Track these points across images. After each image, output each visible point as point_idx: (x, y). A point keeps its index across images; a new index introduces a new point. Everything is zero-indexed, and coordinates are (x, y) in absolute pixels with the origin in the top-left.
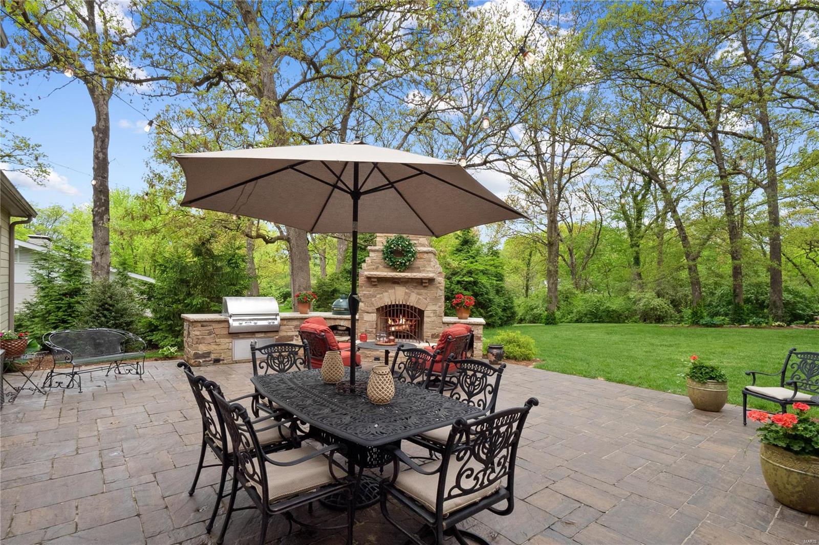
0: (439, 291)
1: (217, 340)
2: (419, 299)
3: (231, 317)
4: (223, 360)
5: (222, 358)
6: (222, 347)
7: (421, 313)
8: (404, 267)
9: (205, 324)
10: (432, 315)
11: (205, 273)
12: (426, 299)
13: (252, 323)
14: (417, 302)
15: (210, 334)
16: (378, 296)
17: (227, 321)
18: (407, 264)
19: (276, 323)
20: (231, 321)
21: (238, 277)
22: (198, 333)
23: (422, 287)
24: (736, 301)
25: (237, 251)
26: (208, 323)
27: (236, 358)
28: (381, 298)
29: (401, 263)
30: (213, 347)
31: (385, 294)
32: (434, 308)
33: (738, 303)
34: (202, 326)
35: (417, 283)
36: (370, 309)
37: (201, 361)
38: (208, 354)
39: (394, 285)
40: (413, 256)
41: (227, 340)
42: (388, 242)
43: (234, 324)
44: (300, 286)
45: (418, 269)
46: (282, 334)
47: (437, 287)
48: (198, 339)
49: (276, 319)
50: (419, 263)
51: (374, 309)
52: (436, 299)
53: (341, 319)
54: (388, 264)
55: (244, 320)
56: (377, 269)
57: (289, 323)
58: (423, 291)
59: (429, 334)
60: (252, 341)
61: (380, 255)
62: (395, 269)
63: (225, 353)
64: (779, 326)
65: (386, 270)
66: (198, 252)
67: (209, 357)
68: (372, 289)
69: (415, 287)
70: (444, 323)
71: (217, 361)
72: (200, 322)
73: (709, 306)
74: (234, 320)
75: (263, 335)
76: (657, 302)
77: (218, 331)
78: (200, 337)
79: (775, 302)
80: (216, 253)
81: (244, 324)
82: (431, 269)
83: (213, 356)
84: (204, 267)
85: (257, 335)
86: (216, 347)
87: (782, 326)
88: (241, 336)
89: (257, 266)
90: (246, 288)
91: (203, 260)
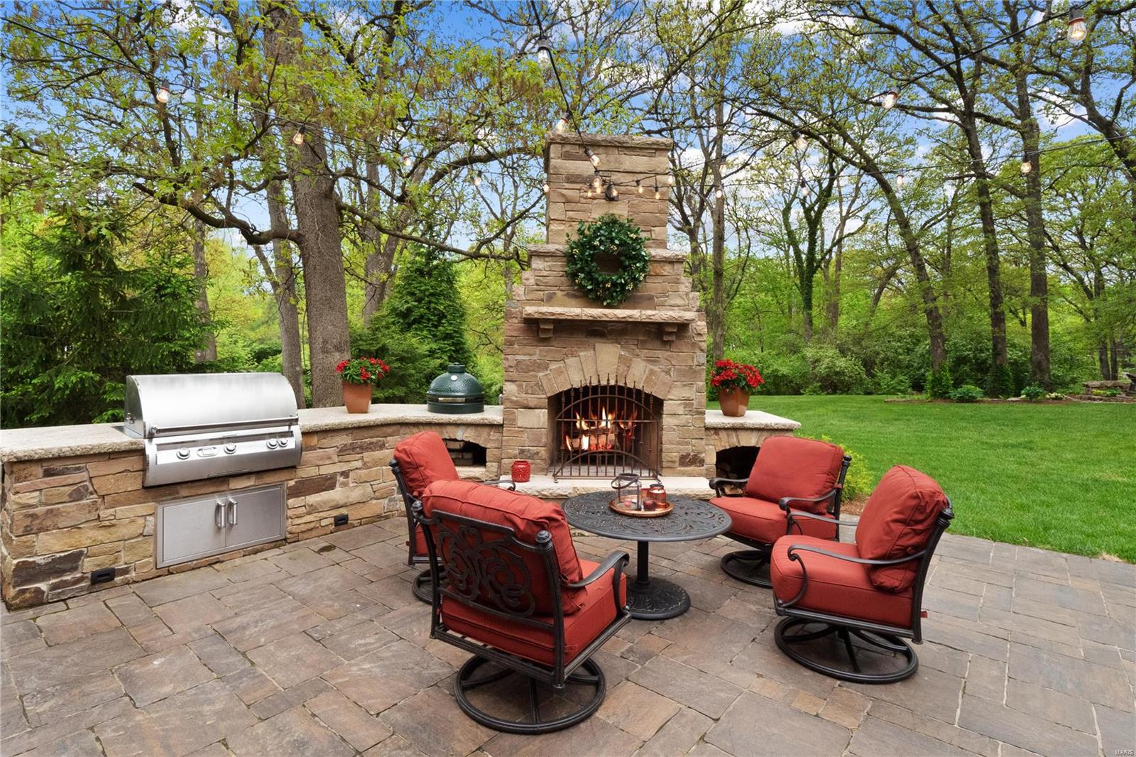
0: (699, 353)
1: (104, 513)
2: (652, 372)
3: (150, 436)
4: (125, 571)
5: (120, 566)
6: (124, 531)
7: (656, 405)
8: (619, 296)
9: (57, 465)
10: (681, 410)
11: (91, 312)
12: (668, 372)
13: (219, 452)
14: (648, 380)
15: (77, 495)
16: (553, 366)
17: (141, 452)
18: (630, 287)
19: (291, 444)
20: (151, 449)
21: (177, 323)
22: (32, 498)
23: (657, 344)
24: (998, 362)
25: (176, 270)
26: (70, 465)
27: (171, 556)
28: (559, 372)
29: (614, 284)
30: (87, 537)
31: (571, 361)
32: (687, 393)
33: (1001, 365)
34: (48, 473)
35: (648, 333)
36: (532, 399)
37: (43, 586)
38: (73, 560)
39: (592, 340)
40: (643, 270)
41: (140, 509)
42: (581, 232)
43: (162, 458)
44: (325, 342)
45: (649, 302)
46: (305, 472)
47: (694, 345)
48: (34, 516)
49: (290, 434)
50: (651, 286)
51: (543, 398)
52: (691, 372)
53: (457, 425)
54: (581, 287)
55: (193, 443)
56: (550, 299)
57: (326, 442)
58: (661, 354)
59: (675, 456)
60: (220, 501)
61: (559, 265)
62: (597, 302)
63: (132, 547)
64: (1057, 398)
65: (574, 302)
66: (72, 261)
67: (75, 569)
68: (537, 350)
69: (642, 345)
70: (707, 429)
71: (103, 578)
72: (40, 461)
73: (907, 367)
74: (161, 447)
75: (250, 482)
76: (841, 363)
77: (103, 485)
78: (40, 510)
79: (1039, 363)
80: (121, 264)
81: (195, 455)
82: (679, 302)
83: (89, 566)
84: (88, 294)
85: (235, 484)
86: (100, 535)
87: (1061, 399)
88: (184, 492)
89: (211, 308)
90: (195, 346)
91: (85, 278)
